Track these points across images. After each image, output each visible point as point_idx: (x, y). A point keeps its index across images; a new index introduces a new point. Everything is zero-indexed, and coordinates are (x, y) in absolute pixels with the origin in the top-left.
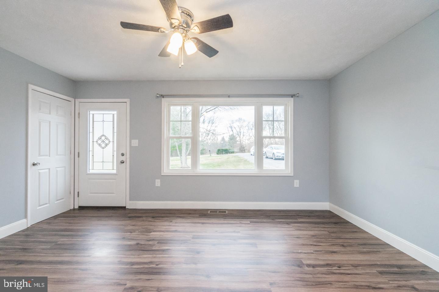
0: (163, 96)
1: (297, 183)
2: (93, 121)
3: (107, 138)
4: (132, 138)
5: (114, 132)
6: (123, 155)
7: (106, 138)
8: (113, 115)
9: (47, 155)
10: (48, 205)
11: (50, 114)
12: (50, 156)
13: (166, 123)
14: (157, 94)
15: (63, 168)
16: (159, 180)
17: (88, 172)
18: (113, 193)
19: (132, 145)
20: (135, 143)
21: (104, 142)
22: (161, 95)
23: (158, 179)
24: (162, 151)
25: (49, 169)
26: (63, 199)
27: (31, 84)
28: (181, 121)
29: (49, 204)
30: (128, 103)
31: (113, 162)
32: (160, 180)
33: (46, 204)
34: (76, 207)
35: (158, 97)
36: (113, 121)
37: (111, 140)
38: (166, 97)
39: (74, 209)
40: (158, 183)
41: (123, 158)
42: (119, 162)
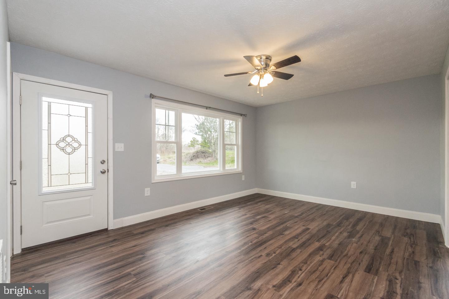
1: (243, 178)
2: (50, 113)
3: (76, 139)
4: (115, 141)
5: (87, 132)
6: (103, 162)
7: (74, 139)
8: (86, 109)
19: (117, 150)
20: (120, 147)
21: (71, 145)
23: (147, 187)
30: (110, 97)
31: (86, 173)
32: (149, 188)
34: (18, 252)
36: (86, 117)
37: (83, 142)
40: (147, 192)
41: (104, 167)
42: (98, 171)
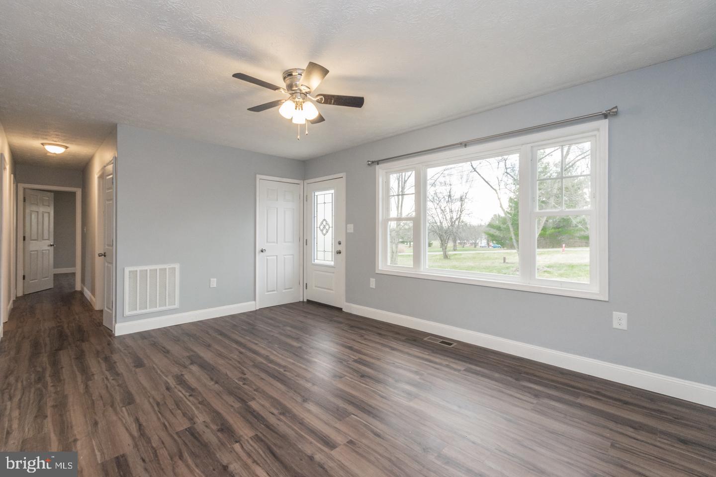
0: (378, 162)
1: (620, 320)
2: (317, 204)
3: (327, 223)
4: (348, 222)
5: (332, 216)
6: (339, 243)
8: (332, 194)
9: (274, 242)
10: (275, 292)
11: (277, 200)
12: (277, 243)
13: (382, 199)
14: (368, 161)
15: (292, 256)
16: (374, 280)
17: (313, 262)
18: (332, 290)
19: (348, 231)
20: (351, 228)
21: (325, 227)
22: (373, 162)
23: (373, 277)
24: (376, 239)
25: (277, 256)
26: (291, 288)
27: (259, 174)
29: (277, 291)
30: (344, 178)
31: (332, 252)
33: (274, 291)
34: (305, 300)
35: (369, 164)
36: (332, 203)
37: (331, 226)
38: (381, 163)
39: (303, 302)
40: (373, 283)
41: (339, 248)
42: (336, 252)
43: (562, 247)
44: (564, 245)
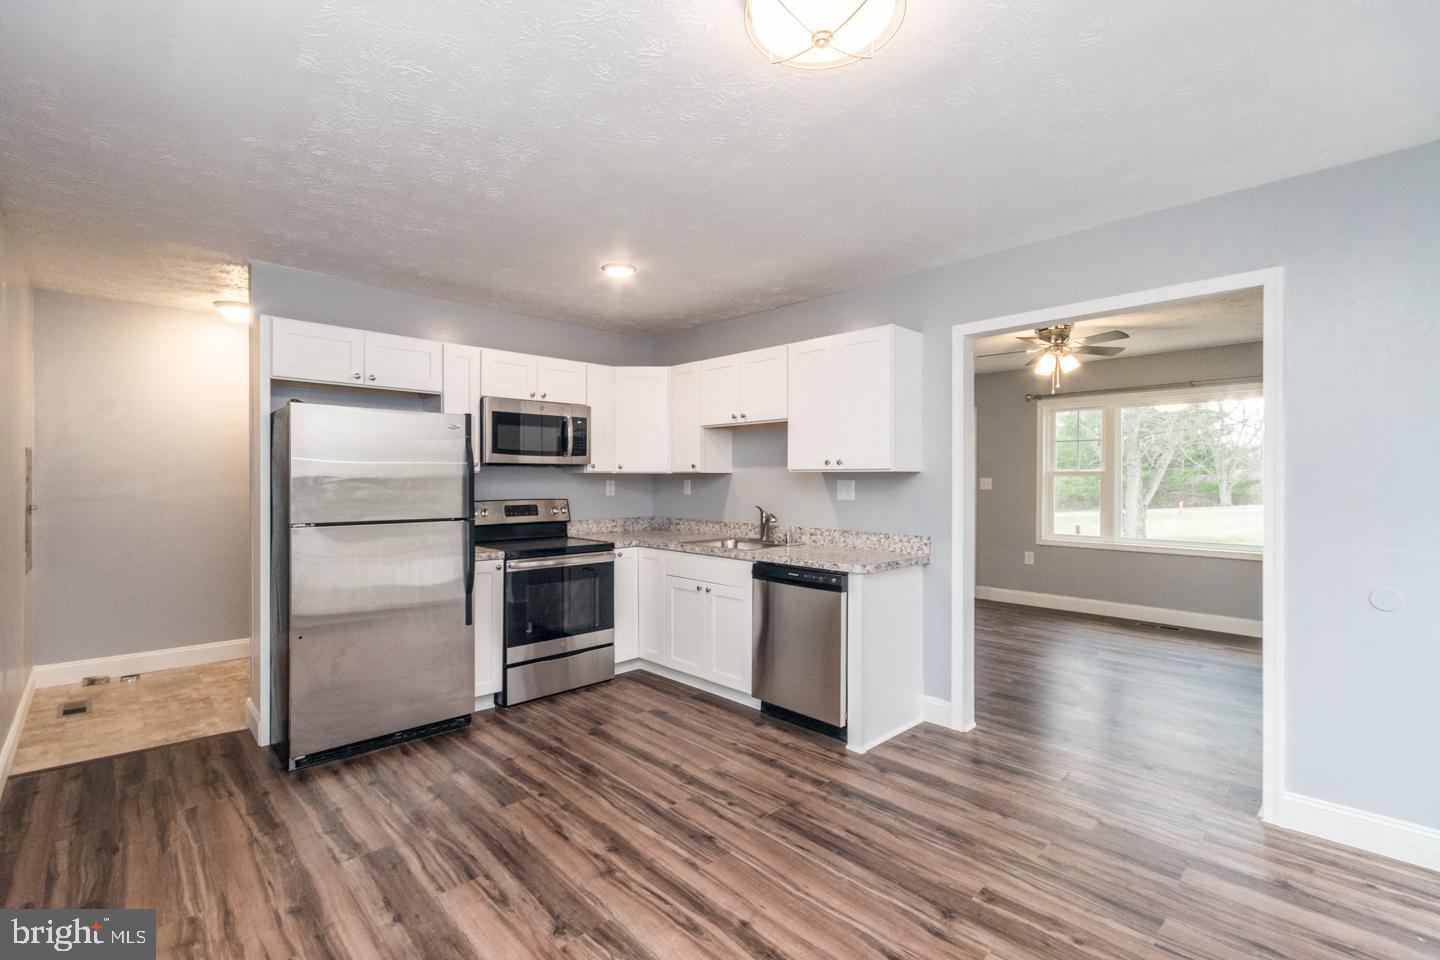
0: (1039, 397)
13: (1047, 445)
14: (1028, 394)
16: (1032, 554)
19: (982, 488)
20: (987, 484)
22: (1036, 396)
24: (1038, 498)
28: (1078, 441)
35: (1028, 400)
38: (1043, 399)
40: (1029, 558)
43: (1178, 506)
44: (1181, 503)
